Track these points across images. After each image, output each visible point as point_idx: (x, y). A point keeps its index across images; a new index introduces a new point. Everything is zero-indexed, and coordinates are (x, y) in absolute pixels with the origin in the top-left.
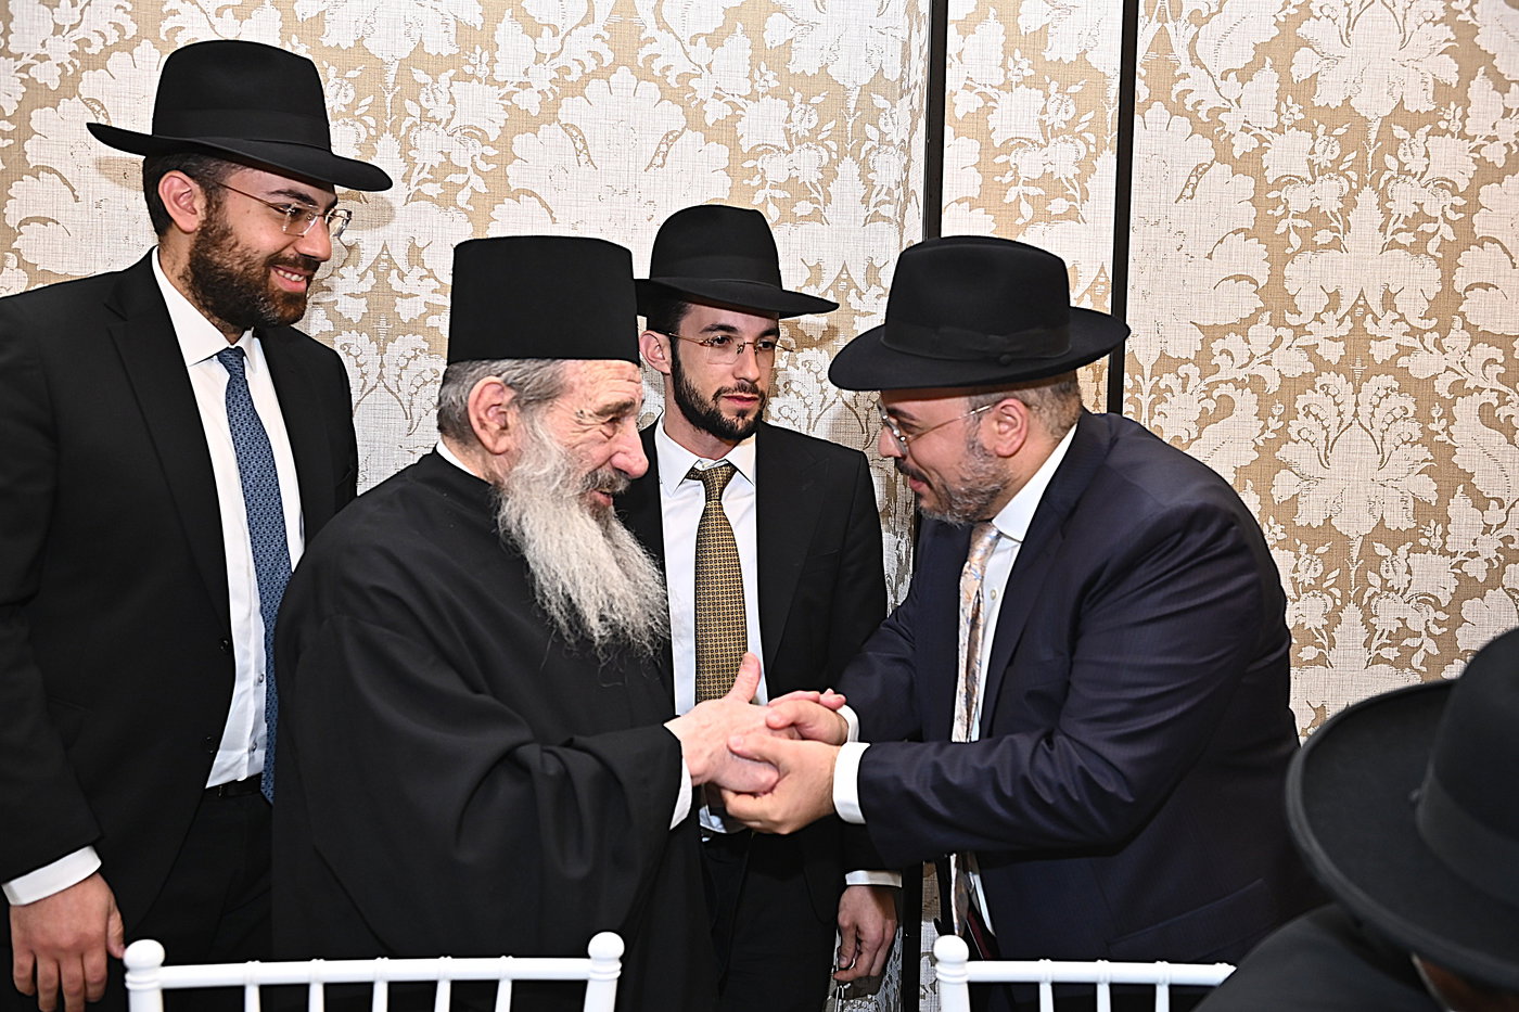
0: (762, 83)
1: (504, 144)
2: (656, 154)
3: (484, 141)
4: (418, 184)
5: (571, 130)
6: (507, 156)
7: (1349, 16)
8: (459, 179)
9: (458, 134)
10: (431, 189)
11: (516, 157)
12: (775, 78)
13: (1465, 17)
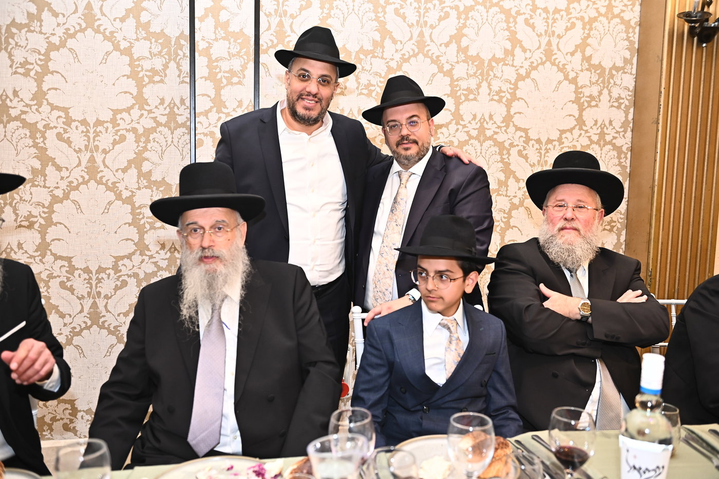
0: (140, 35)
1: (47, 55)
2: (103, 59)
3: (39, 53)
4: (16, 68)
5: (71, 50)
6: (48, 59)
7: (344, 17)
8: (31, 67)
9: (30, 51)
10: (21, 70)
11: (51, 59)
12: (145, 33)
13: (382, 19)
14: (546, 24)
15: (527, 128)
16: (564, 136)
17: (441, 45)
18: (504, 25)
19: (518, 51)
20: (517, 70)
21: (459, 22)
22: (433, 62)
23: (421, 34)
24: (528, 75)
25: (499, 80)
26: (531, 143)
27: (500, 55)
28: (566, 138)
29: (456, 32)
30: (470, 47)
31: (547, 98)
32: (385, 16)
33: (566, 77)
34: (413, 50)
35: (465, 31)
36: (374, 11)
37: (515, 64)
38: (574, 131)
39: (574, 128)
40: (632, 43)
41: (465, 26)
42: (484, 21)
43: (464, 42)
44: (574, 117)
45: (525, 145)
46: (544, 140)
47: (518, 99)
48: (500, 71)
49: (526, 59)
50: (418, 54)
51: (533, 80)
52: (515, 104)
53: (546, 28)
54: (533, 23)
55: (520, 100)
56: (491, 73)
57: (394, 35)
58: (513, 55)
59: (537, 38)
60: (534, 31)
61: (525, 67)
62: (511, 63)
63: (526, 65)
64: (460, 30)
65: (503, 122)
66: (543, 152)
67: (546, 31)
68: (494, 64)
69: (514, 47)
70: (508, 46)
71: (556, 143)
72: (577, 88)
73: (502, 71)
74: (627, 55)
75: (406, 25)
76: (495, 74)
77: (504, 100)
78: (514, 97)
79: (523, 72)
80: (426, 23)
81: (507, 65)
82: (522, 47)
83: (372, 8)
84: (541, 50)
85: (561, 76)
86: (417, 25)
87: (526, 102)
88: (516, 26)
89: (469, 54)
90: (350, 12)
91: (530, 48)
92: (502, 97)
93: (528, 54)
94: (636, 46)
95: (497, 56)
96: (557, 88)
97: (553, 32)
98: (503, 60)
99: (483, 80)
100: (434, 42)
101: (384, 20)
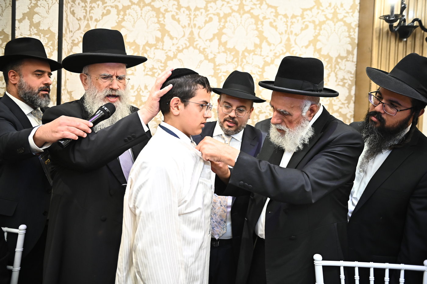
13: (162, 22)
14: (286, 26)
17: (206, 41)
18: (254, 27)
19: (264, 45)
20: (264, 58)
21: (220, 25)
22: (200, 52)
23: (192, 33)
24: (272, 62)
27: (251, 47)
29: (217, 31)
30: (227, 42)
32: (165, 20)
34: (186, 44)
35: (224, 30)
36: (156, 17)
37: (262, 54)
40: (353, 39)
42: (239, 24)
43: (224, 39)
49: (271, 51)
50: (189, 47)
53: (286, 28)
56: (244, 60)
57: (171, 33)
59: (279, 36)
60: (276, 31)
62: (259, 53)
67: (286, 31)
68: (246, 54)
69: (261, 42)
70: (257, 41)
73: (253, 59)
74: (350, 48)
75: (180, 26)
80: (195, 25)
81: (256, 54)
82: (267, 42)
83: (155, 15)
84: (282, 44)
86: (189, 26)
89: (227, 47)
90: (138, 18)
91: (274, 43)
93: (272, 47)
94: (356, 41)
97: (292, 32)
98: (254, 51)
99: (238, 65)
101: (164, 23)
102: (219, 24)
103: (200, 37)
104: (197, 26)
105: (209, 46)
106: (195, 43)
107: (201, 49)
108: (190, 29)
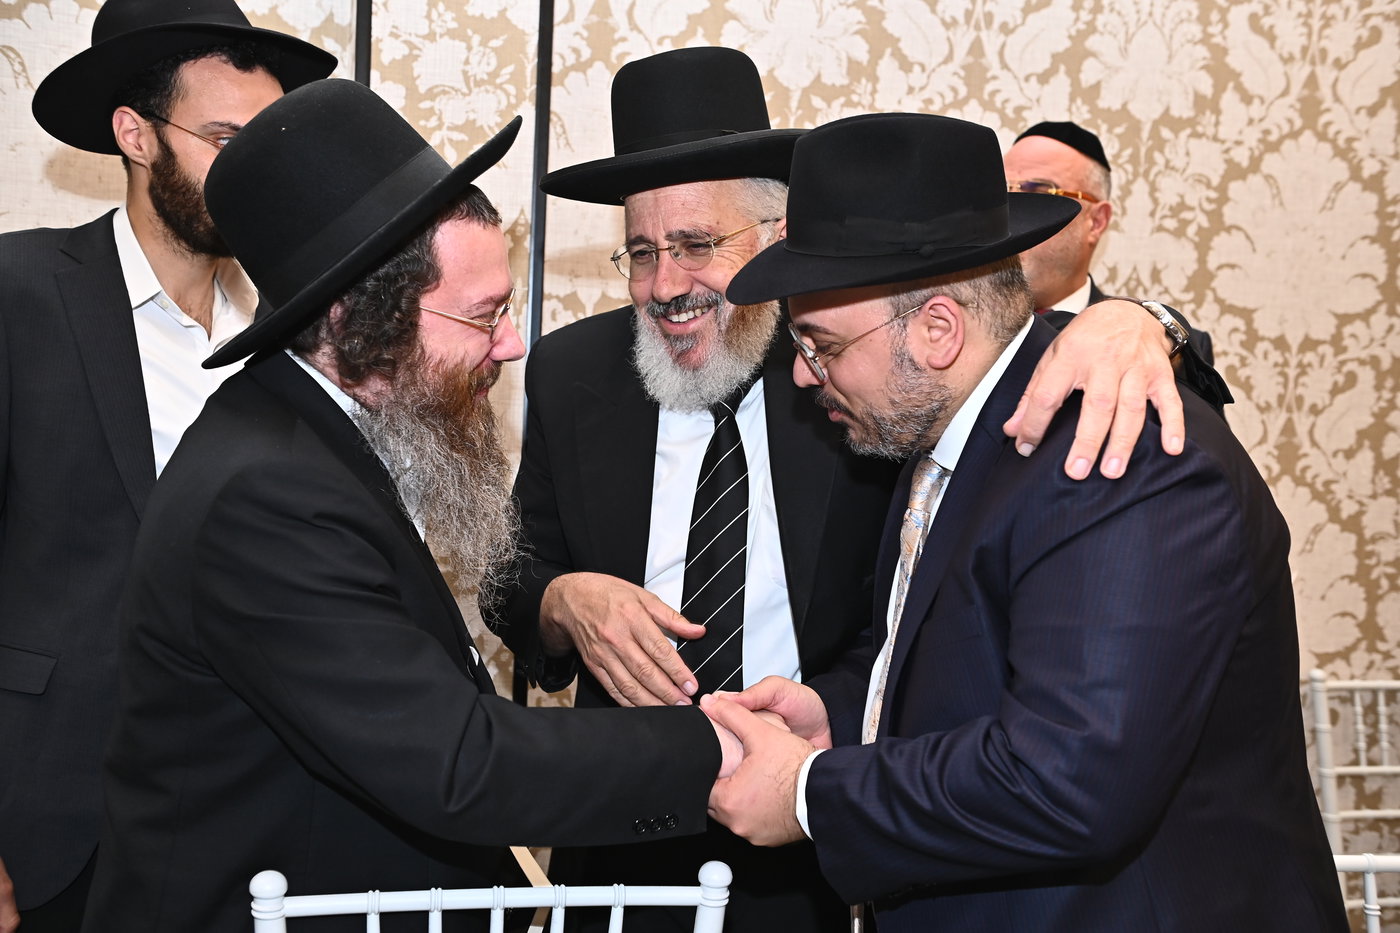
13: (874, 3)
14: (1305, 30)
15: (1251, 305)
16: (1347, 330)
17: (1027, 79)
18: (1196, 30)
19: (1229, 99)
20: (1227, 151)
21: (1077, 19)
23: (977, 48)
24: (1255, 164)
25: (1178, 175)
26: (1261, 347)
27: (1182, 109)
28: (1353, 336)
29: (1067, 43)
30: (1103, 85)
31: (1305, 229)
33: (1355, 174)
34: (955, 90)
35: (1092, 42)
37: (1221, 136)
38: (1373, 319)
39: (1372, 311)
41: (1091, 28)
42: (1144, 17)
43: (1089, 73)
44: (1374, 279)
45: (1244, 353)
46: (1294, 341)
47: (1229, 229)
48: (1182, 152)
49: (1251, 122)
50: (966, 100)
51: (1268, 178)
52: (1220, 241)
53: (1303, 41)
54: (1271, 27)
55: (1234, 232)
56: (1157, 155)
58: (1217, 112)
59: (1279, 67)
60: (1272, 46)
61: (1247, 144)
62: (1210, 131)
63: (1252, 137)
64: (1079, 38)
65: (1187, 290)
66: (1292, 372)
67: (1305, 50)
68: (1166, 133)
69: (1219, 89)
70: (1206, 86)
71: (1327, 350)
72: (1383, 203)
73: (1188, 154)
75: (937, 21)
76: (1167, 162)
77: (1191, 230)
78: (1218, 223)
79: (1242, 156)
80: (989, 17)
81: (1199, 136)
82: (1240, 89)
84: (1291, 99)
85: (1341, 171)
86: (968, 22)
87: (1248, 237)
88: (1227, 33)
89: (1102, 104)
91: (1261, 92)
92: (1185, 223)
93: (1256, 110)
95: (1175, 113)
96: (1331, 200)
97: (1324, 53)
98: (1192, 122)
99: (1136, 175)
100: (1009, 69)
101: (880, 7)
102: (1073, 15)
103: (1005, 66)
104: (996, 24)
105: (1038, 101)
106: (989, 87)
107: (1009, 112)
108: (972, 34)
